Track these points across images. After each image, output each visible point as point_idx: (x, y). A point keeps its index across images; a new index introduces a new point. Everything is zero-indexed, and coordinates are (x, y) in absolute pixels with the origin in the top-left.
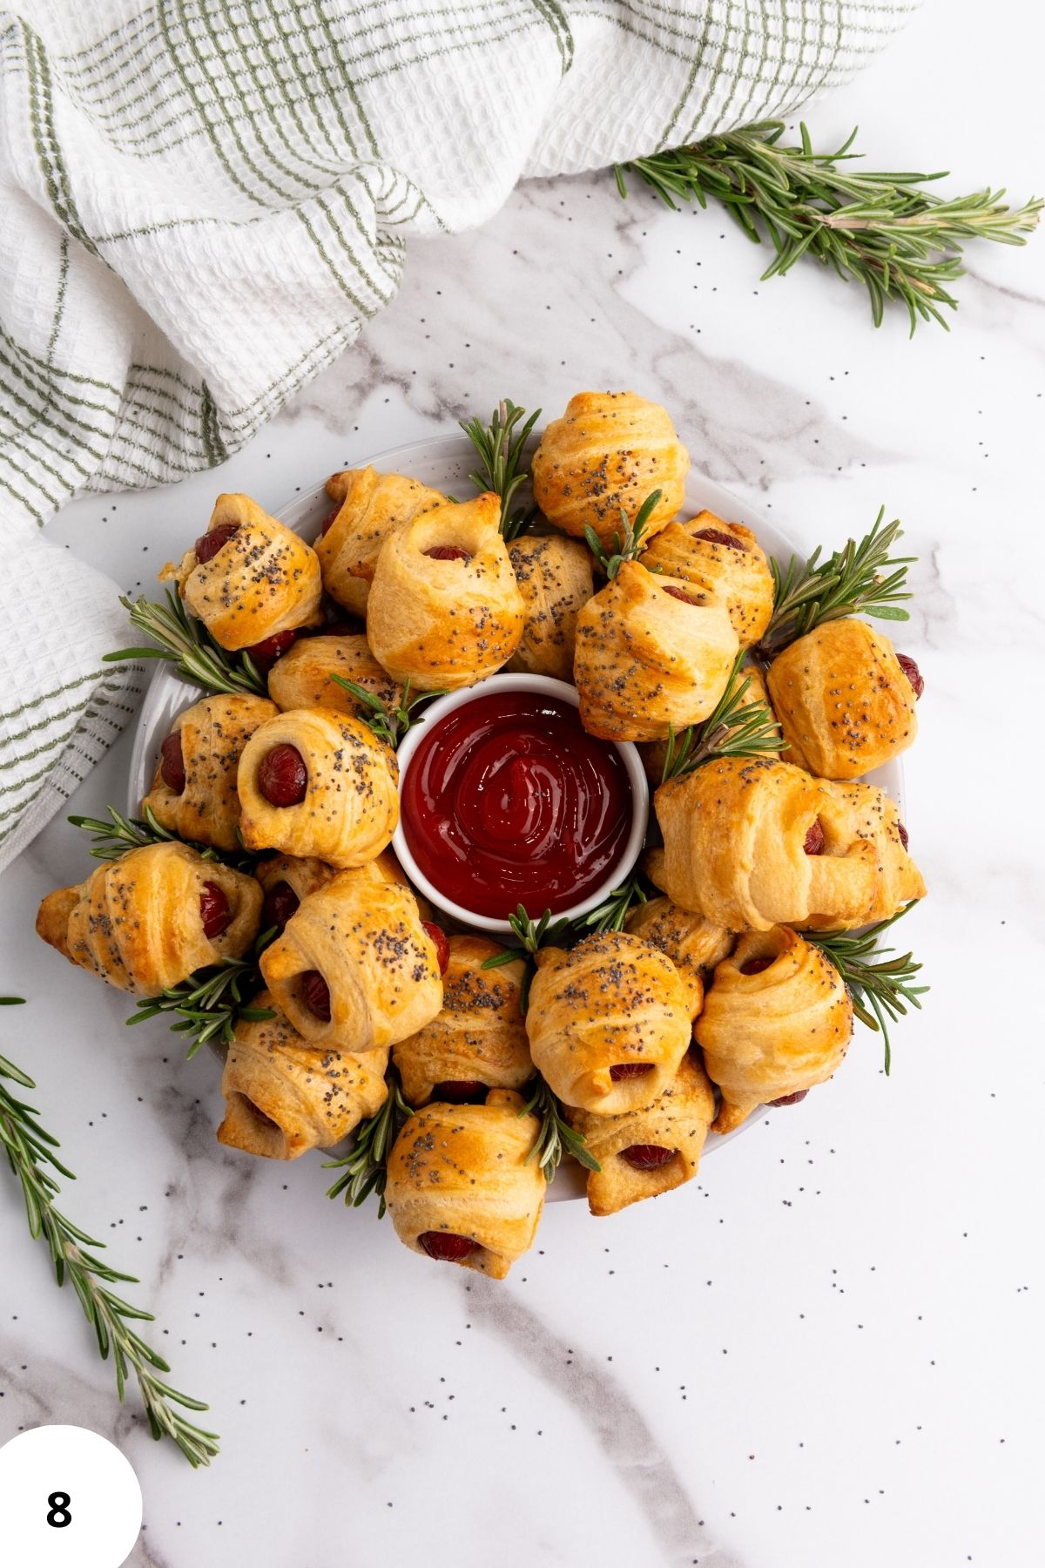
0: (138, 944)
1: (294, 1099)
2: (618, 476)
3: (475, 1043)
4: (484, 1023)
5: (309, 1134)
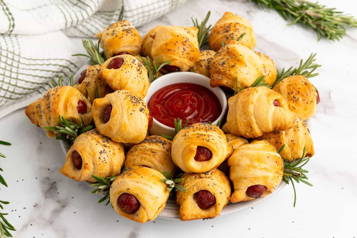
0: (57, 100)
1: (90, 149)
2: (234, 28)
3: (153, 152)
4: (158, 148)
5: (91, 166)
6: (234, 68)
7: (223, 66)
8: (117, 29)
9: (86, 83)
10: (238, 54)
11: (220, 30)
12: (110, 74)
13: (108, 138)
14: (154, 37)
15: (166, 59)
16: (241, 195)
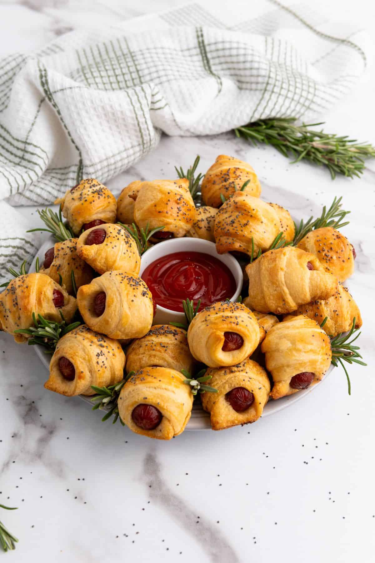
0: (26, 294)
1: (83, 353)
2: (234, 176)
3: (164, 347)
4: (169, 340)
5: (87, 374)
6: (248, 226)
7: (232, 226)
8: (85, 191)
9: (56, 266)
10: (250, 208)
11: (216, 179)
12: (91, 251)
13: (103, 336)
14: (134, 197)
15: (156, 224)
16: (284, 388)
